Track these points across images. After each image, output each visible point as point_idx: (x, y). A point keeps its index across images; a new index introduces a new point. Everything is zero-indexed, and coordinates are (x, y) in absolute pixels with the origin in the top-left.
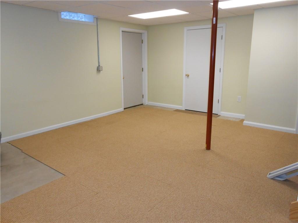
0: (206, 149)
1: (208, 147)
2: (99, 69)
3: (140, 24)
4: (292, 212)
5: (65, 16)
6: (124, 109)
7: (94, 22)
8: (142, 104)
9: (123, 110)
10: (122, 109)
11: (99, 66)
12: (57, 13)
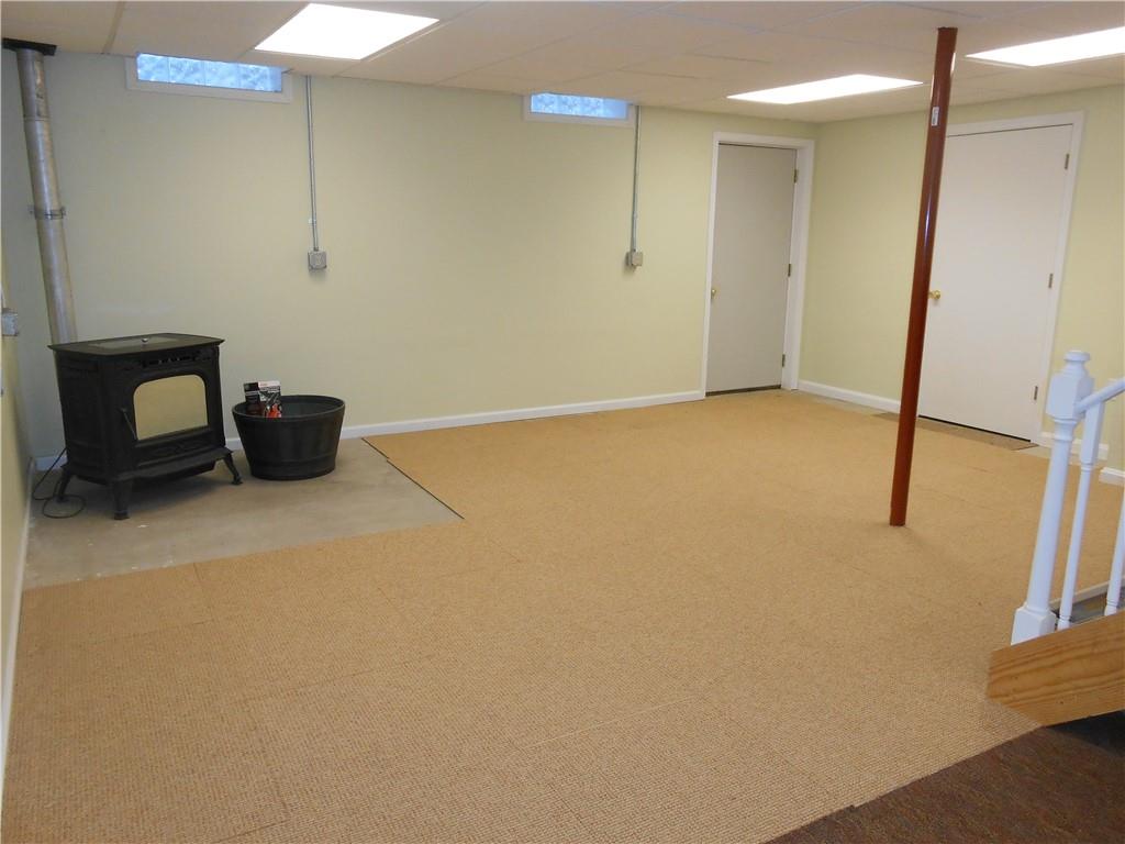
0: (891, 524)
1: (898, 517)
2: (630, 262)
3: (787, 120)
4: (997, 676)
5: (546, 104)
6: (708, 394)
7: (627, 118)
8: (779, 387)
9: (704, 397)
10: (700, 393)
11: (633, 250)
12: (522, 98)
